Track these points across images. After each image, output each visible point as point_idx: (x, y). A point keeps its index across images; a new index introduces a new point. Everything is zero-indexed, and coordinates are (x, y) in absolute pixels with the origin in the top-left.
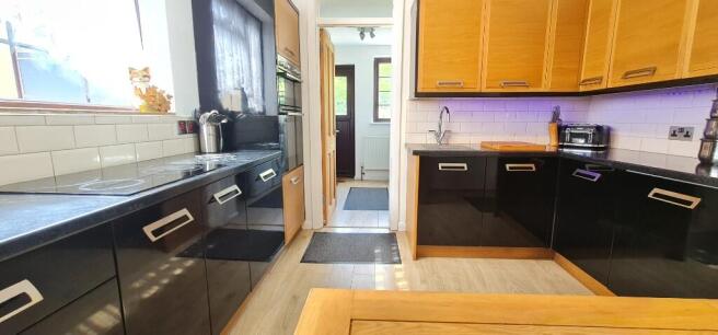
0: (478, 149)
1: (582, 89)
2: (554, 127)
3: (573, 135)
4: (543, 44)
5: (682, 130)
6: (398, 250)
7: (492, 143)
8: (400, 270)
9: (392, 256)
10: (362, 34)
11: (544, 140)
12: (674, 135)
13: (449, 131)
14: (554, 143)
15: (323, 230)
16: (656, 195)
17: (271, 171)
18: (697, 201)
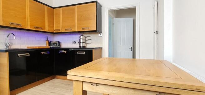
0: (26, 48)
1: (54, 32)
2: (47, 42)
5: (74, 42)
14: (48, 46)
16: (78, 53)
18: (85, 52)
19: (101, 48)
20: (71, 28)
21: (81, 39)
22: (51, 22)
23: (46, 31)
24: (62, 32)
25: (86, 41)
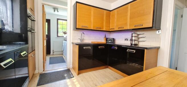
0: (91, 43)
1: (110, 30)
2: (105, 38)
3: (109, 40)
4: (103, 20)
6: (72, 74)
7: (94, 42)
8: (74, 79)
9: (71, 76)
10: (54, 10)
11: (103, 41)
12: (125, 40)
13: (84, 39)
14: (105, 42)
15: (43, 73)
16: (128, 51)
17: (25, 52)
18: (135, 51)
19: (158, 48)
20: (123, 27)
21: (133, 36)
22: (108, 22)
23: (104, 30)
24: (116, 30)
25: (138, 38)
